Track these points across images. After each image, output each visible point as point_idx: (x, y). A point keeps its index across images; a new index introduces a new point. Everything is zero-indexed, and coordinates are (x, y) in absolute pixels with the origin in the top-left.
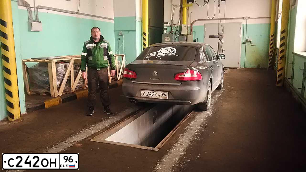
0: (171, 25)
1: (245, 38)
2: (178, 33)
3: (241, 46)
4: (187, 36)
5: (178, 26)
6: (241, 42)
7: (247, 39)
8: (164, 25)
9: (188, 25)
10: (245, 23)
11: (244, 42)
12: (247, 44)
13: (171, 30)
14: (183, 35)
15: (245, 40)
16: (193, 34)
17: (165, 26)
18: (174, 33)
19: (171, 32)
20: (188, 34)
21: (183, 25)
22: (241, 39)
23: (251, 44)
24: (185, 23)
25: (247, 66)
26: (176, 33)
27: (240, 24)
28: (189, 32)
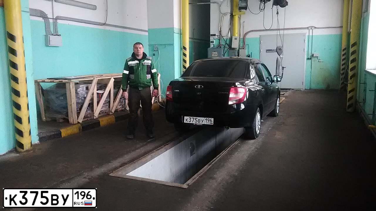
0: (219, 37)
1: (310, 52)
2: (228, 47)
3: (306, 62)
4: (239, 50)
5: (227, 39)
6: (306, 57)
7: (313, 53)
8: (211, 37)
9: (240, 37)
10: (311, 34)
11: (309, 57)
12: (313, 59)
13: (220, 43)
14: (234, 49)
15: (310, 55)
16: (247, 47)
17: (212, 39)
18: (222, 47)
19: (219, 46)
20: (239, 48)
21: (233, 37)
22: (306, 54)
23: (318, 60)
24: (237, 35)
25: (314, 86)
26: (225, 47)
27: (304, 35)
28: (241, 45)
